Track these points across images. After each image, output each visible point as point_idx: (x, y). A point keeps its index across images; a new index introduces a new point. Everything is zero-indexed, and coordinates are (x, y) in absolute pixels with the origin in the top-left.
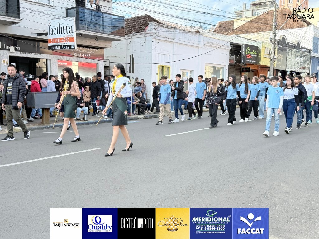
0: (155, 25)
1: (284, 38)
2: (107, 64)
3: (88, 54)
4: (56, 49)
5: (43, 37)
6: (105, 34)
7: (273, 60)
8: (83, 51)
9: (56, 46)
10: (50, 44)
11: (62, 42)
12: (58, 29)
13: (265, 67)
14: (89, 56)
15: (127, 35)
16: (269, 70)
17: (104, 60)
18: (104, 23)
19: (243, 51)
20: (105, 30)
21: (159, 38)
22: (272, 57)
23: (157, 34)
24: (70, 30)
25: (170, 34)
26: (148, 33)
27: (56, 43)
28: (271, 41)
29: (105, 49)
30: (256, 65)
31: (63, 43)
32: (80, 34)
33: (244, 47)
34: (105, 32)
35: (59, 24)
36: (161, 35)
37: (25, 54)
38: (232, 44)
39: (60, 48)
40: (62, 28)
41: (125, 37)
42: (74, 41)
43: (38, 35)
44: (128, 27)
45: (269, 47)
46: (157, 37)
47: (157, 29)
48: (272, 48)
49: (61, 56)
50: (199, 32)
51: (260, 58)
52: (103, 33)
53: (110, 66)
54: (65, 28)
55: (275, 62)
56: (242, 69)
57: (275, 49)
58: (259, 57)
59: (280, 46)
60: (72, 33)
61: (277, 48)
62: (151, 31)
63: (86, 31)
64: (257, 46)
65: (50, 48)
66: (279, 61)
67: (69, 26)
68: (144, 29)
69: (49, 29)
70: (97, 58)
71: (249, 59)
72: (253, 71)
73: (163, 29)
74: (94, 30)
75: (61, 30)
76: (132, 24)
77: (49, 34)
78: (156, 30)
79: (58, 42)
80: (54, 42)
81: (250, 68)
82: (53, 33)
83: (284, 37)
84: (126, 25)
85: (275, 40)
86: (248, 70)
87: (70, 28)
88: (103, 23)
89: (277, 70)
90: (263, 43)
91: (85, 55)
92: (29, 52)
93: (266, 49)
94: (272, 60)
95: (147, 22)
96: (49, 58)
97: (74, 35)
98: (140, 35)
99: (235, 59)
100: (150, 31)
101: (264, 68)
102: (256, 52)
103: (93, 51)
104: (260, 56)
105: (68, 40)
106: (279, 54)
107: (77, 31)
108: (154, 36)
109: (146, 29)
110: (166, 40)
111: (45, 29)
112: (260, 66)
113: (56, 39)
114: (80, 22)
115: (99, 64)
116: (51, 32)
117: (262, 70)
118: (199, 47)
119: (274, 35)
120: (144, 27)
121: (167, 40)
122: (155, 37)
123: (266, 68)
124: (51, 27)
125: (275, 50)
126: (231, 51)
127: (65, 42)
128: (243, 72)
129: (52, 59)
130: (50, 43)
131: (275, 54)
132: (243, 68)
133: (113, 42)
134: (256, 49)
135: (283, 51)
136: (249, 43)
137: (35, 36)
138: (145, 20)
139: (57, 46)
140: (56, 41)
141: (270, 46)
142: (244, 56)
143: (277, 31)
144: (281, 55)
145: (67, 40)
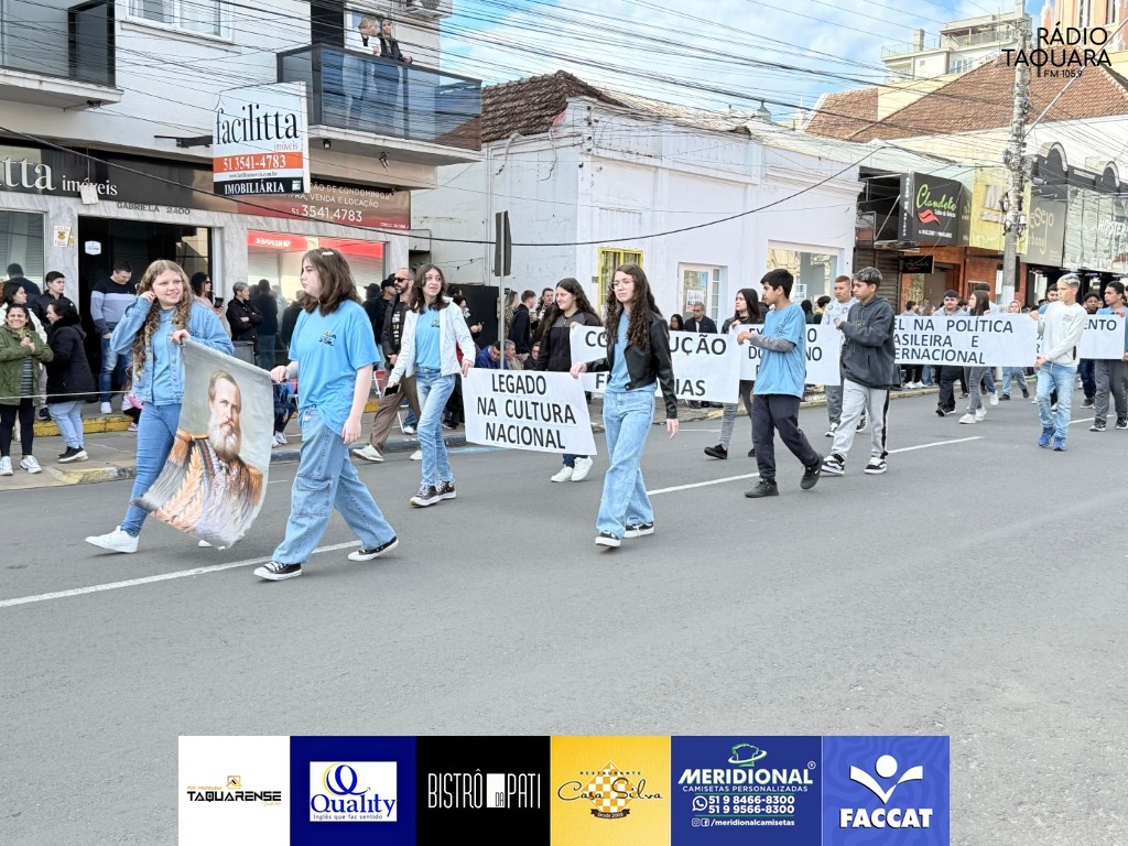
0: (589, 108)
1: (1056, 151)
2: (423, 246)
3: (355, 208)
4: (240, 194)
5: (197, 151)
6: (412, 139)
7: (1013, 230)
8: (337, 200)
9: (240, 182)
10: (218, 177)
11: (260, 168)
12: (248, 123)
13: (987, 254)
14: (356, 215)
15: (491, 144)
16: (1001, 267)
17: (409, 229)
18: (410, 101)
19: (907, 196)
20: (412, 126)
21: (602, 153)
22: (1012, 219)
23: (597, 137)
24: (287, 125)
25: (639, 138)
26: (565, 134)
27: (240, 173)
28: (1007, 161)
29: (412, 191)
30: (953, 249)
31: (262, 171)
32: (326, 141)
33: (908, 183)
34: (411, 134)
35: (251, 106)
36: (609, 142)
37: (132, 211)
38: (865, 174)
39: (254, 188)
40: (262, 120)
41: (484, 151)
42: (300, 166)
43: (178, 145)
44: (498, 113)
45: (1001, 183)
46: (594, 151)
47: (596, 121)
48: (1010, 187)
49: (260, 219)
50: (747, 131)
51: (967, 224)
52: (407, 137)
53: (433, 251)
54: (271, 121)
55: (1020, 236)
56: (901, 262)
57: (1022, 189)
58: (965, 218)
59: (1041, 181)
60: (296, 136)
61: (1028, 186)
62: (576, 130)
63: (347, 131)
64: (958, 179)
65: (219, 188)
66: (1036, 232)
67: (283, 114)
68: (551, 123)
69: (218, 123)
70: (385, 225)
71: (929, 226)
72: (943, 270)
73: (616, 121)
74: (373, 127)
75: (256, 126)
76: (511, 104)
77: (215, 140)
78: (594, 124)
79: (246, 169)
80: (234, 170)
81: (930, 259)
82: (231, 139)
83: (1056, 146)
84: (491, 109)
85: (1023, 160)
86: (922, 265)
87: (287, 121)
88: (406, 103)
89: (1031, 266)
90: (978, 170)
91: (342, 213)
92: (149, 204)
93: (991, 190)
94: (1010, 230)
95: (560, 98)
96: (219, 225)
97: (301, 145)
98: (538, 144)
99: (879, 225)
100: (570, 130)
101: (983, 260)
102: (954, 201)
103: (373, 199)
104: (969, 214)
105: (280, 160)
106: (1038, 209)
107: (313, 132)
108: (585, 148)
109: (558, 120)
110: (628, 160)
111: (200, 124)
112: (968, 252)
113: (239, 157)
114: (325, 97)
115: (392, 245)
116: (222, 132)
117: (974, 264)
118: (747, 184)
119: (1016, 141)
120: (552, 115)
121: (633, 158)
122: (589, 150)
123: (991, 257)
124: (223, 118)
125: (1022, 194)
126: (861, 196)
127: (272, 167)
128: (906, 271)
129: (230, 227)
130: (221, 170)
131: (1020, 209)
132: (907, 259)
133: (441, 169)
134: (955, 191)
135: (1052, 198)
136: (927, 167)
137: (170, 148)
138: (556, 92)
139: (245, 181)
140: (241, 165)
141: (1004, 180)
142: (909, 216)
143: (1027, 127)
144: (1043, 213)
145: (276, 161)
